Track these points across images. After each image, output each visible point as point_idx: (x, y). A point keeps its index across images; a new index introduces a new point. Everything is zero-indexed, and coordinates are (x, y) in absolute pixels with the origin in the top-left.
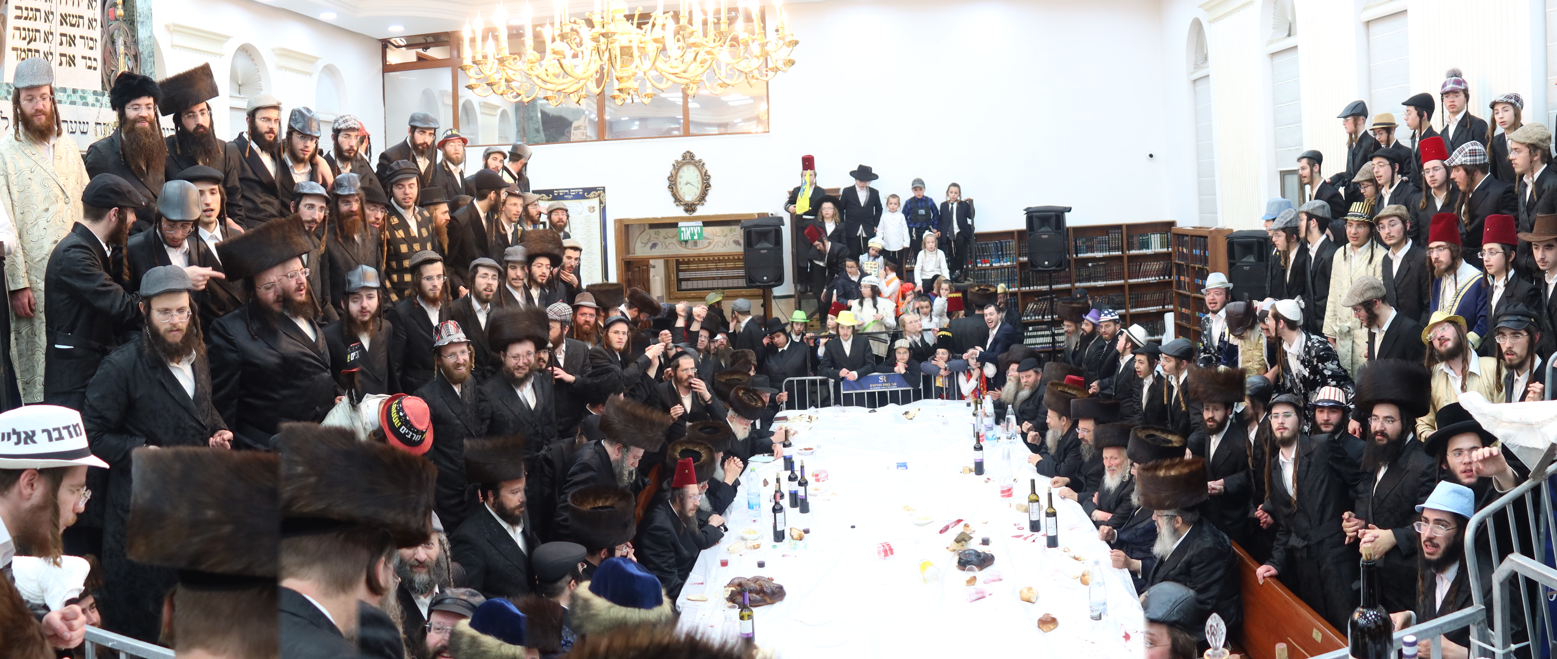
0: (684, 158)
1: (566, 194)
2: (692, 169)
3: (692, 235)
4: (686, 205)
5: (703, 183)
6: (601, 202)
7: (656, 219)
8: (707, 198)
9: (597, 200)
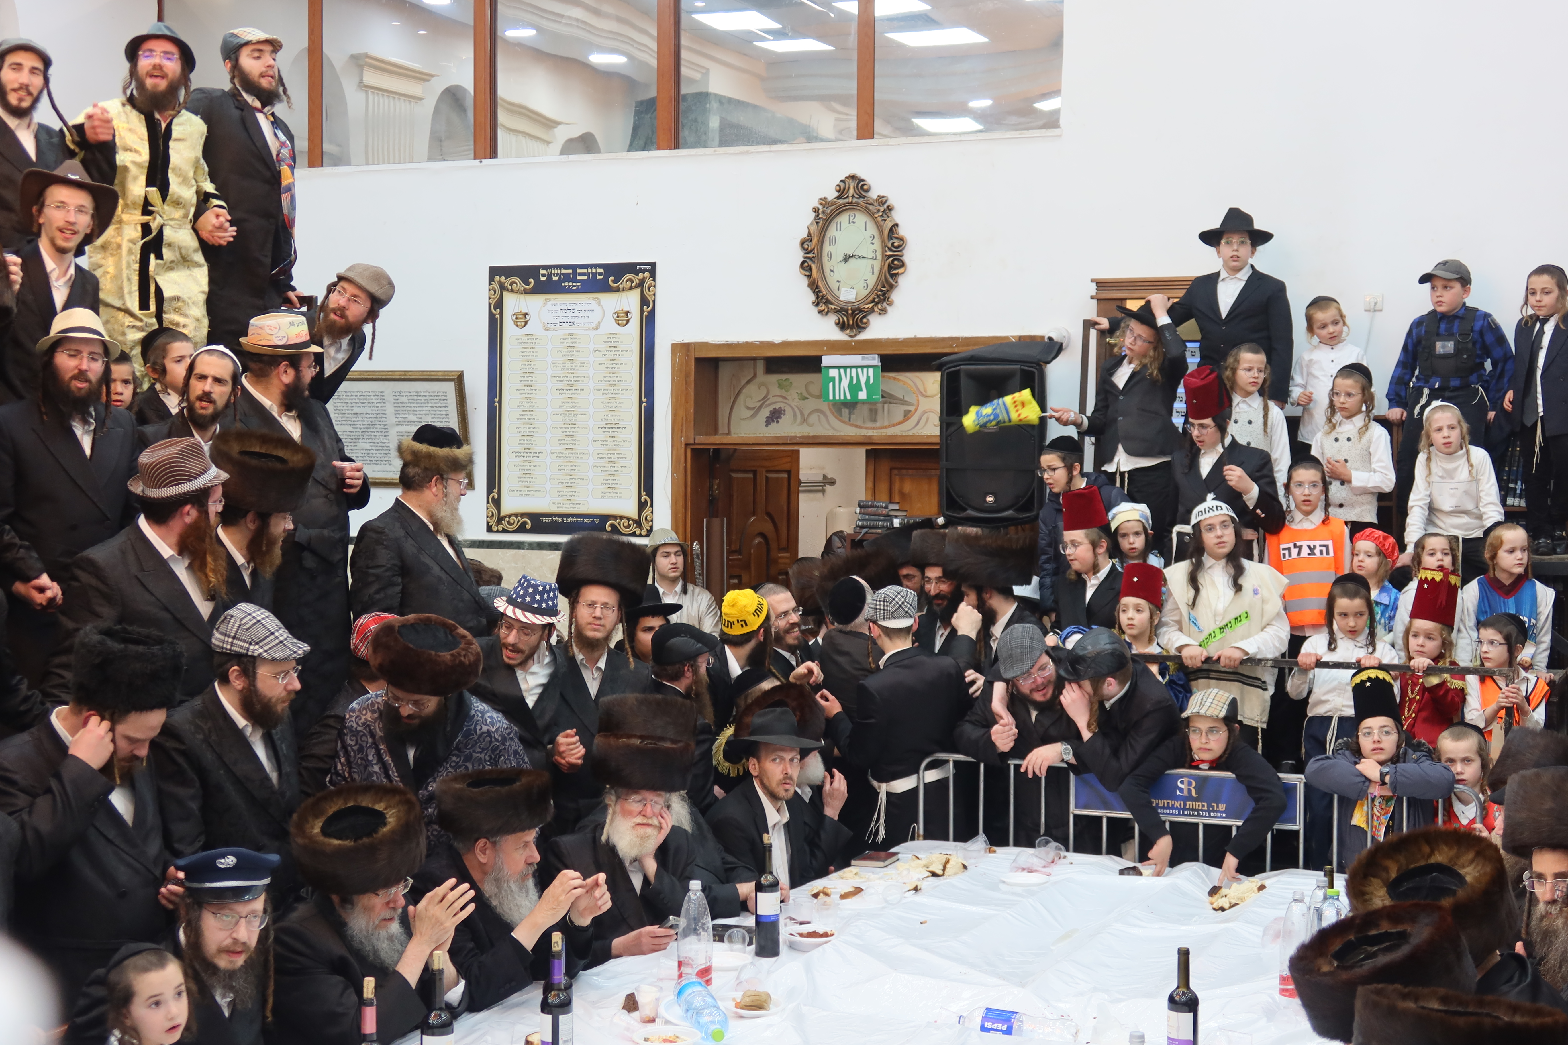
0: (842, 192)
1: (567, 277)
2: (861, 219)
3: (854, 388)
4: (841, 311)
5: (886, 257)
6: (644, 301)
7: (770, 345)
8: (895, 296)
9: (635, 296)
